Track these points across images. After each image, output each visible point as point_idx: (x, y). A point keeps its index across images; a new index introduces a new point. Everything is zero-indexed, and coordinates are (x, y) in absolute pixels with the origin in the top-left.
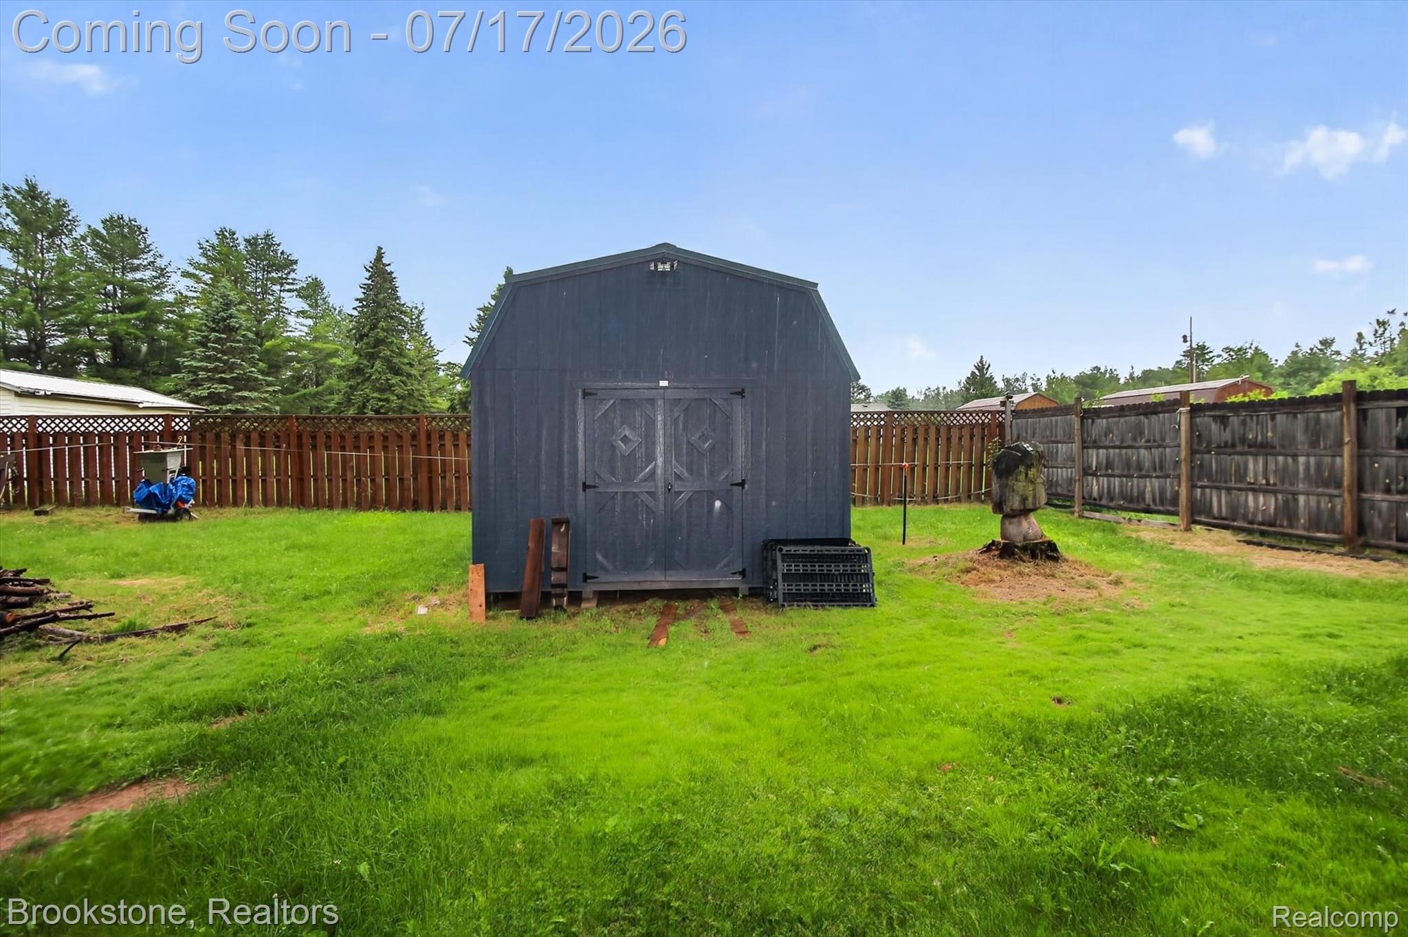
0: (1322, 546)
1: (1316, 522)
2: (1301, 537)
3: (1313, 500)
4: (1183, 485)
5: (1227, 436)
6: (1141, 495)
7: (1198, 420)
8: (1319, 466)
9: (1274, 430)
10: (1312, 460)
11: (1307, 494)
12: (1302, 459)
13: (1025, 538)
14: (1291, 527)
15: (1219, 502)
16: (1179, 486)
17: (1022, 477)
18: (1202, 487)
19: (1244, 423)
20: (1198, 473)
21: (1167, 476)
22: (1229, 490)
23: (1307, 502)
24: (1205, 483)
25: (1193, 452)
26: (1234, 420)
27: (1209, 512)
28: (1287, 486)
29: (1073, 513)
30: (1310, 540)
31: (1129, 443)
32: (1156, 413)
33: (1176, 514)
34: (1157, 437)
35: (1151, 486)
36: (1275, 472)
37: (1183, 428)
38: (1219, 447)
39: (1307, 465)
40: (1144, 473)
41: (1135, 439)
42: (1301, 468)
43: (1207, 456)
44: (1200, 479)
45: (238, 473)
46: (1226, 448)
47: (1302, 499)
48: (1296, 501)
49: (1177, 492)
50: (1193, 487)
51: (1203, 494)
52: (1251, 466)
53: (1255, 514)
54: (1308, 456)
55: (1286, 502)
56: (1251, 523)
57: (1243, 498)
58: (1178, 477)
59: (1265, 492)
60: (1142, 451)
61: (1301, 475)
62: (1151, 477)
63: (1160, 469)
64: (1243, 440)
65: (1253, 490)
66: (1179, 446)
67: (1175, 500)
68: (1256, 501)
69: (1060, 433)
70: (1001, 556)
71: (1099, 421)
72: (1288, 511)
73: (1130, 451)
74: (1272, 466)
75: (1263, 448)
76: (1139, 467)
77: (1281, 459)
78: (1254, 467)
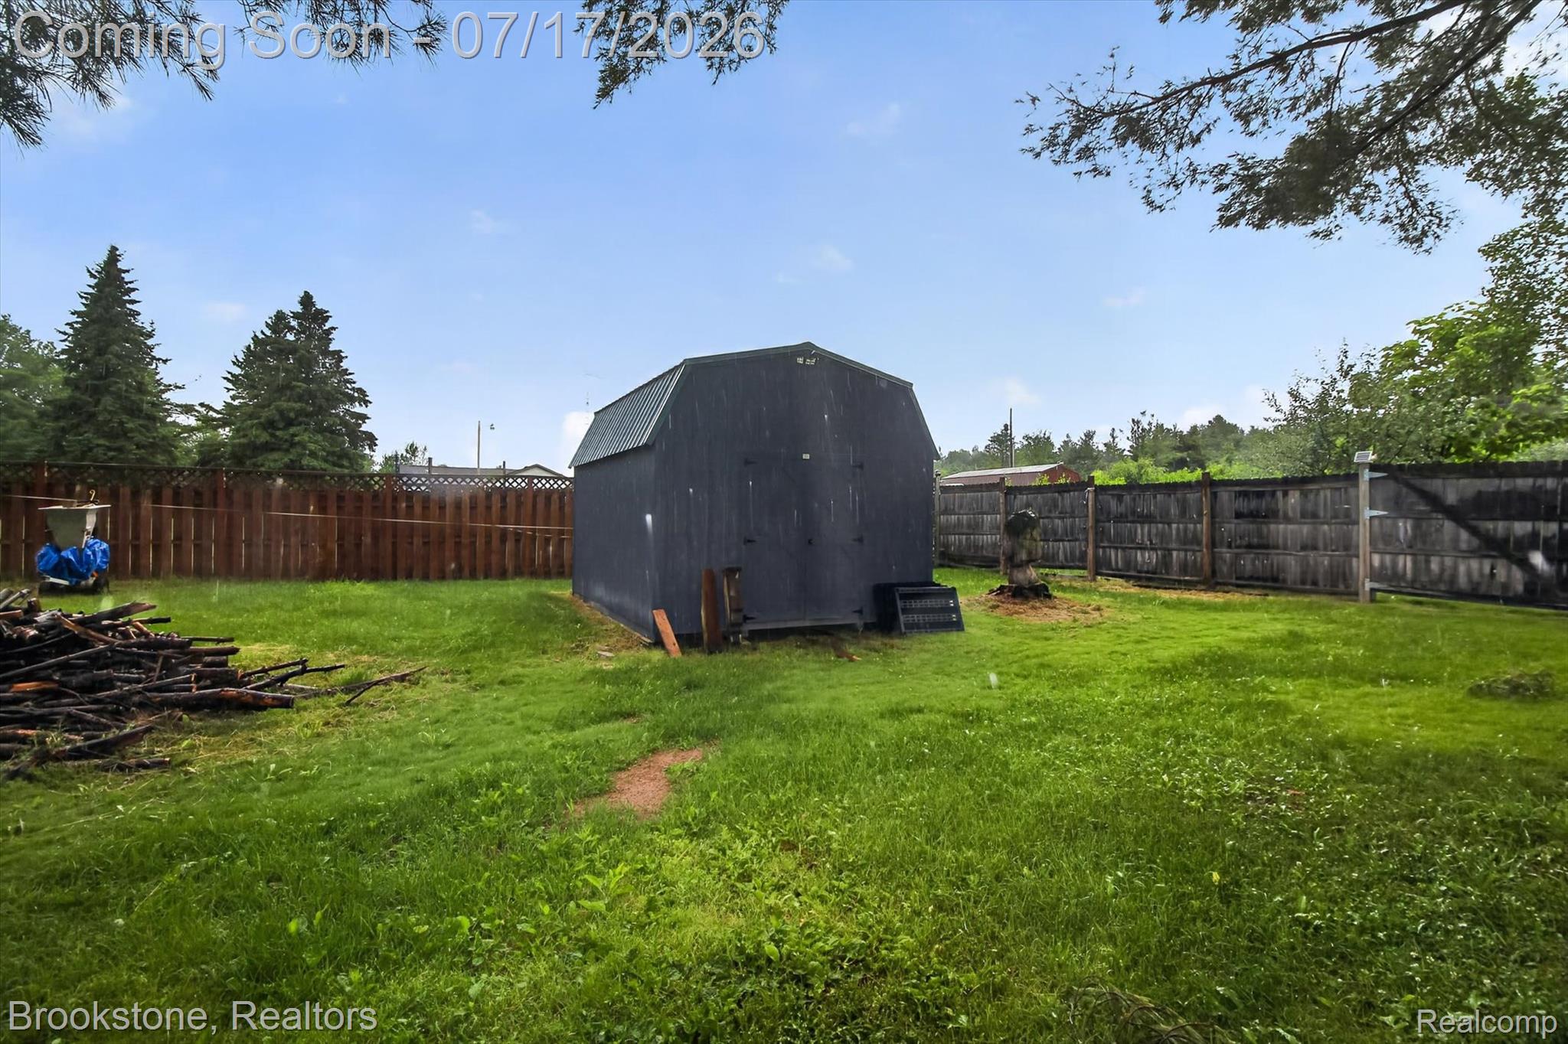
0: (1189, 586)
1: (1184, 568)
2: (1175, 580)
3: (1182, 554)
4: (1091, 547)
5: (1122, 509)
6: (1055, 556)
7: (1100, 497)
8: (1186, 530)
9: (1155, 506)
10: (1181, 526)
11: (1178, 550)
12: (1174, 526)
13: (1030, 582)
14: (1167, 573)
15: (1116, 557)
16: (1087, 546)
17: (1028, 536)
18: (1104, 547)
19: (1134, 499)
20: (1100, 535)
21: (1076, 540)
22: (1124, 549)
23: (1178, 556)
24: (1106, 544)
25: (1097, 521)
26: (1127, 498)
27: (1109, 566)
28: (1164, 545)
29: (998, 572)
30: (1179, 582)
31: (1047, 514)
32: (1069, 491)
33: (1084, 568)
34: (1069, 510)
35: (1062, 548)
36: (1156, 535)
37: (1090, 503)
38: (1116, 517)
39: (1178, 529)
40: (1058, 538)
41: (1050, 511)
42: (1174, 532)
43: (1107, 524)
44: (1102, 541)
45: (142, 536)
46: (1120, 518)
47: (1175, 554)
48: (1171, 555)
49: (1086, 552)
50: (1096, 547)
51: (1104, 552)
52: (1139, 531)
53: (1142, 566)
54: (1178, 523)
55: (1164, 556)
56: (1139, 572)
57: (1133, 554)
58: (1087, 540)
59: (1152, 549)
60: (1056, 521)
61: (1174, 537)
62: (1063, 541)
63: (1070, 535)
64: (1134, 512)
65: (1140, 549)
66: (1087, 516)
67: (1083, 556)
68: (1143, 556)
69: (986, 507)
70: (1014, 596)
71: (1019, 496)
72: (1166, 562)
73: (1046, 521)
74: (1154, 531)
75: (1148, 519)
76: (1055, 533)
77: (1160, 526)
78: (1142, 532)
